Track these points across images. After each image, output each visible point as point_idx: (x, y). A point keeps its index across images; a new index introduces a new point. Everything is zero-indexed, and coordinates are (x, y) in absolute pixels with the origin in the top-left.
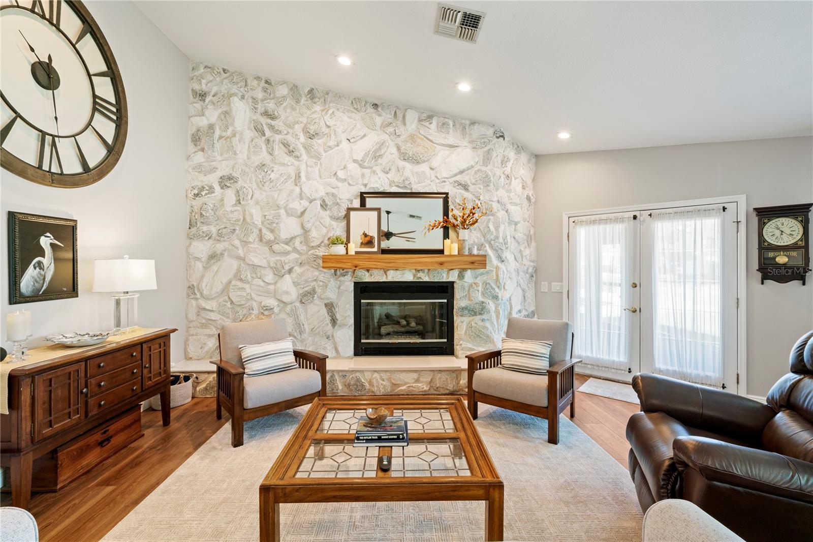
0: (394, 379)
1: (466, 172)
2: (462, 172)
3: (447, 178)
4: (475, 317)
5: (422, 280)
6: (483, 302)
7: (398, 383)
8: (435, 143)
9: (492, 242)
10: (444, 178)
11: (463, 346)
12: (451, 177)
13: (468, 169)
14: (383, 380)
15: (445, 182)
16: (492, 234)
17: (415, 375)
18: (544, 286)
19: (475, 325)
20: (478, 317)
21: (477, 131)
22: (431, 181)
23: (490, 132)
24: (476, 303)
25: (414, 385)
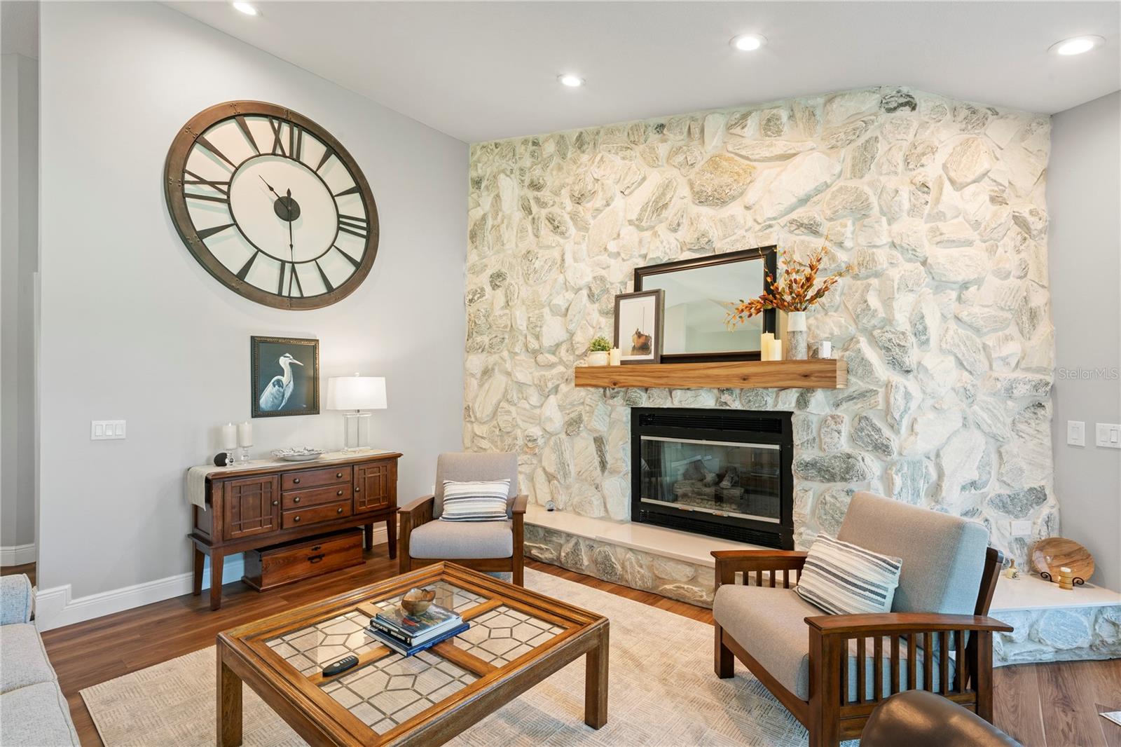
0: (657, 569)
1: (815, 199)
2: (804, 201)
3: (775, 219)
4: (832, 484)
5: (728, 408)
6: (849, 456)
7: (663, 576)
8: (755, 161)
9: (877, 333)
10: (770, 219)
11: (804, 536)
12: (782, 216)
13: (818, 191)
14: (641, 567)
15: (770, 226)
16: (874, 315)
17: (689, 571)
18: (1076, 432)
19: (832, 500)
20: (839, 485)
21: (841, 110)
22: (746, 231)
23: (872, 102)
24: (835, 457)
25: (686, 586)
